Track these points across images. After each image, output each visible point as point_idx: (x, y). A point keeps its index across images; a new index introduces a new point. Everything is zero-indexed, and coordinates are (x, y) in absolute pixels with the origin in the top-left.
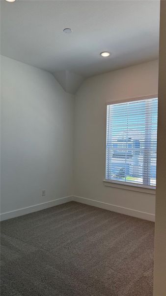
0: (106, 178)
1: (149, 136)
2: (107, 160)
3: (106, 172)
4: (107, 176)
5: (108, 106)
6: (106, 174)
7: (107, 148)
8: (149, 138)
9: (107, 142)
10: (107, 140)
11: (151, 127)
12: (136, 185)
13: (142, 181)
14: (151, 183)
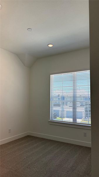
0: (51, 119)
1: (75, 93)
2: (51, 108)
3: (51, 115)
4: (51, 118)
5: (51, 75)
6: (51, 117)
7: (51, 101)
8: (75, 94)
9: (51, 97)
10: (51, 96)
11: (76, 88)
12: (69, 123)
13: (72, 120)
14: (77, 121)
